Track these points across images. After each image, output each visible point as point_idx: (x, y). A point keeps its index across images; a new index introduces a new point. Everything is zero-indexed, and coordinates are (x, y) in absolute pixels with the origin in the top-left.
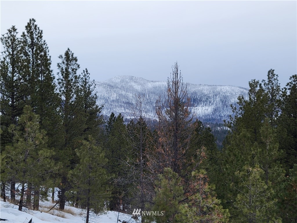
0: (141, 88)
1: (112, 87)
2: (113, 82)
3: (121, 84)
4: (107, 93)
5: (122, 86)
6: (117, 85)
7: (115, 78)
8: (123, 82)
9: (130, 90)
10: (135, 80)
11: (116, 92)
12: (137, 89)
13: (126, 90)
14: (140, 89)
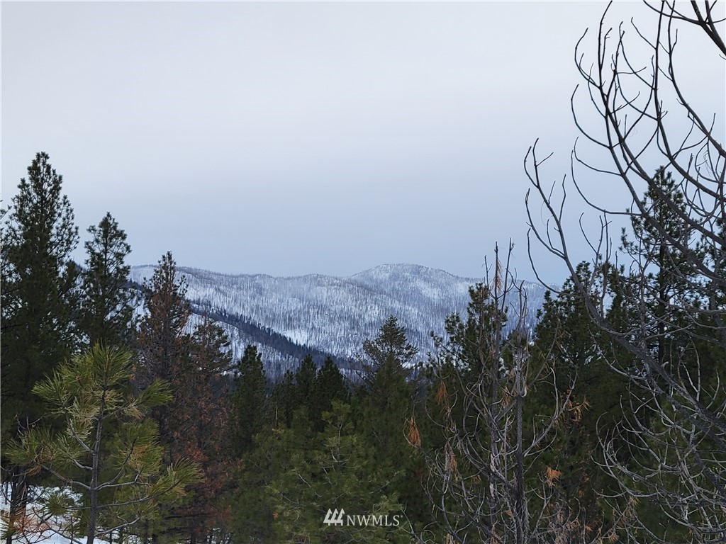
0: (441, 294)
1: (370, 290)
2: (371, 279)
3: (391, 284)
4: (356, 306)
5: (393, 289)
6: (382, 286)
7: (378, 270)
8: (395, 280)
9: (412, 298)
10: (426, 276)
11: (378, 302)
12: (429, 298)
13: (402, 299)
14: (436, 297)
